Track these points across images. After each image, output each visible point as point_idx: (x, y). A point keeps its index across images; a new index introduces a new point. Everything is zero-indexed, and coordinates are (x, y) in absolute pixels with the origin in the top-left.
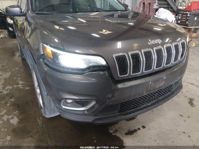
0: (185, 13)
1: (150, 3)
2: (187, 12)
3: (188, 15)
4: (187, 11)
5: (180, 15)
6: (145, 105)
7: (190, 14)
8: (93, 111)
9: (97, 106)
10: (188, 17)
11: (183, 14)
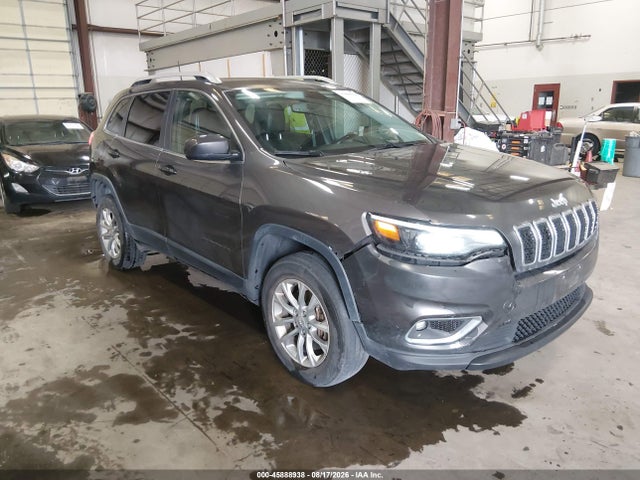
0: (517, 136)
1: (442, 118)
2: (522, 135)
3: (526, 141)
4: (521, 132)
5: (504, 140)
6: (548, 328)
7: (530, 139)
8: (474, 339)
9: (485, 326)
10: (527, 145)
11: (511, 139)
